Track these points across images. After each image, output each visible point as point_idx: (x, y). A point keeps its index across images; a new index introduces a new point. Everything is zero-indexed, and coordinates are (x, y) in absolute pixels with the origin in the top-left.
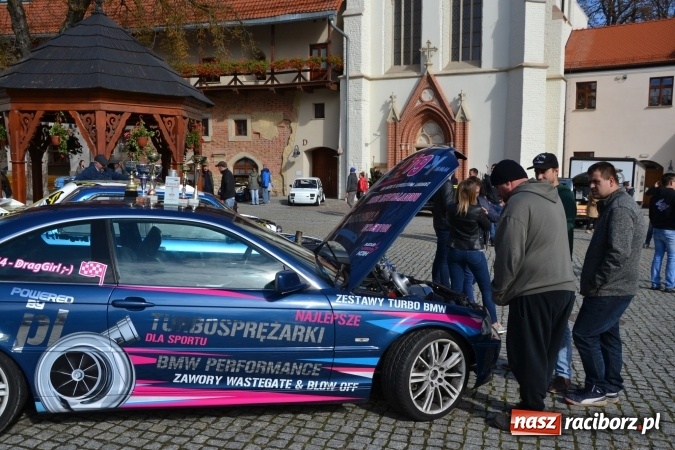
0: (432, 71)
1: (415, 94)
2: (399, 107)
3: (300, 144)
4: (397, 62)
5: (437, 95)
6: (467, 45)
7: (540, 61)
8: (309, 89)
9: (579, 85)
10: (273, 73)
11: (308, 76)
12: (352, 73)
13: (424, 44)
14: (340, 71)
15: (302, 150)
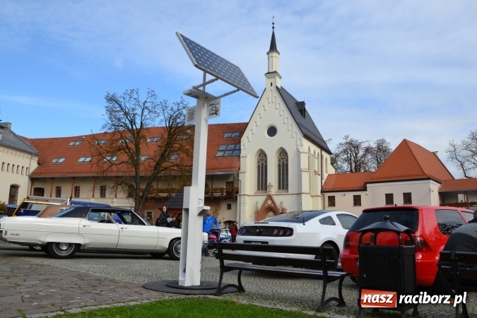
0: (271, 193)
1: (266, 202)
2: (260, 206)
3: (221, 219)
4: (258, 189)
5: (273, 202)
6: (283, 184)
7: (308, 192)
8: (226, 199)
9: (329, 197)
10: (212, 192)
11: (225, 194)
12: (242, 193)
13: (268, 184)
14: (237, 192)
15: (222, 221)
